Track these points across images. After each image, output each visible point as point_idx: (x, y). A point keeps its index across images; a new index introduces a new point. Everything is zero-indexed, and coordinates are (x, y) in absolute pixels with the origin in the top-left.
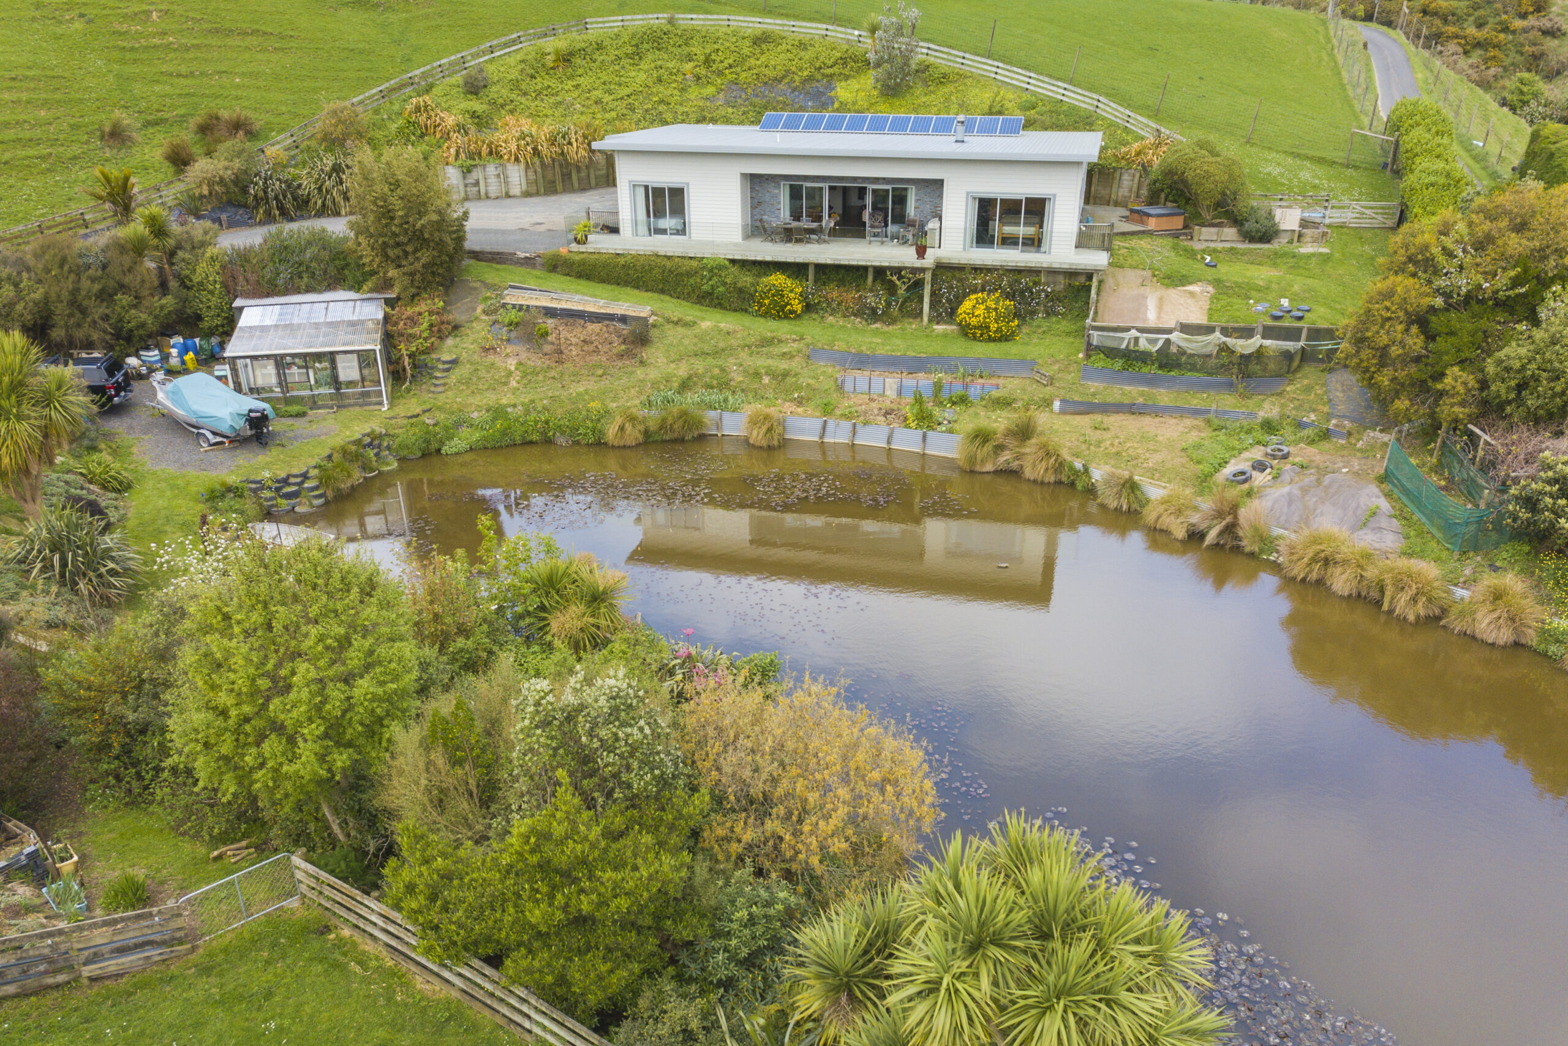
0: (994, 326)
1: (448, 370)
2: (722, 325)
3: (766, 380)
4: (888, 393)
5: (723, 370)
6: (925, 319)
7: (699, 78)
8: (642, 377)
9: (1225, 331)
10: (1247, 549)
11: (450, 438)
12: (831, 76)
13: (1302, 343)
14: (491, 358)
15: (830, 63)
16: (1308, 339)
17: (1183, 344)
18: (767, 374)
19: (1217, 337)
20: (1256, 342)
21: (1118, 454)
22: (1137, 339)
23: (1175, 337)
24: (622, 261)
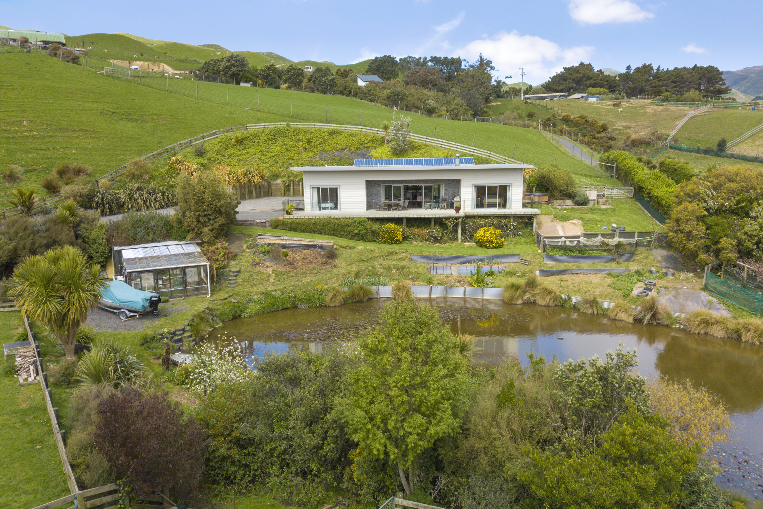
0: (495, 241)
1: (236, 276)
2: (368, 247)
3: (394, 271)
4: (453, 273)
5: (373, 267)
6: (460, 240)
7: (306, 149)
9: (603, 235)
10: (666, 323)
11: (246, 309)
12: (368, 147)
13: (636, 239)
14: (258, 269)
15: (367, 141)
16: (638, 237)
17: (586, 243)
18: (394, 268)
19: (600, 238)
20: (616, 240)
22: (565, 242)
23: (582, 239)
24: (313, 221)
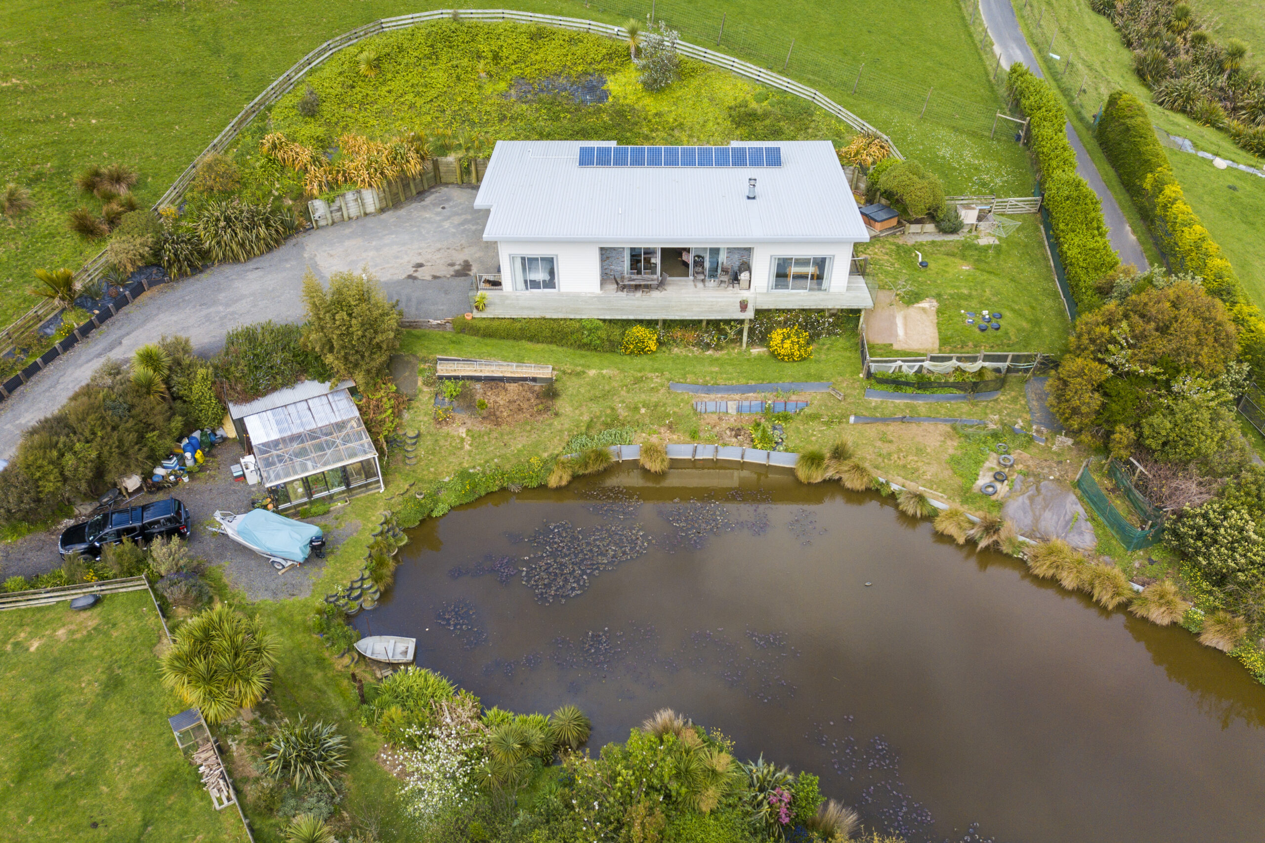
1: (415, 444)
3: (643, 411)
4: (730, 411)
6: (744, 345)
7: (491, 76)
8: (559, 427)
9: (959, 359)
10: (1005, 552)
11: (436, 503)
12: (602, 70)
13: (1008, 363)
14: (445, 429)
15: (599, 58)
16: (1012, 361)
17: (931, 368)
19: (954, 363)
20: (979, 364)
21: (904, 466)
23: (927, 364)
